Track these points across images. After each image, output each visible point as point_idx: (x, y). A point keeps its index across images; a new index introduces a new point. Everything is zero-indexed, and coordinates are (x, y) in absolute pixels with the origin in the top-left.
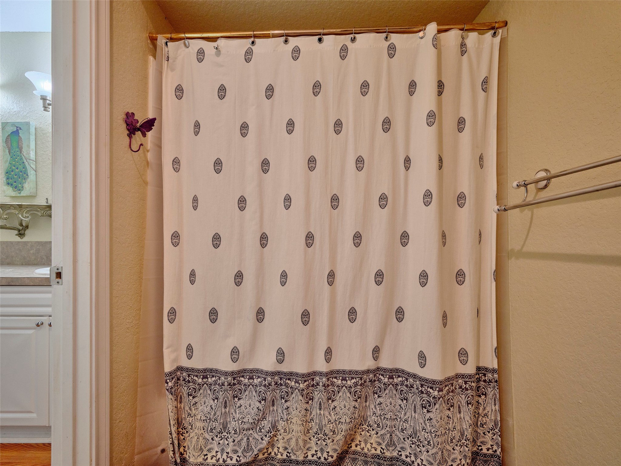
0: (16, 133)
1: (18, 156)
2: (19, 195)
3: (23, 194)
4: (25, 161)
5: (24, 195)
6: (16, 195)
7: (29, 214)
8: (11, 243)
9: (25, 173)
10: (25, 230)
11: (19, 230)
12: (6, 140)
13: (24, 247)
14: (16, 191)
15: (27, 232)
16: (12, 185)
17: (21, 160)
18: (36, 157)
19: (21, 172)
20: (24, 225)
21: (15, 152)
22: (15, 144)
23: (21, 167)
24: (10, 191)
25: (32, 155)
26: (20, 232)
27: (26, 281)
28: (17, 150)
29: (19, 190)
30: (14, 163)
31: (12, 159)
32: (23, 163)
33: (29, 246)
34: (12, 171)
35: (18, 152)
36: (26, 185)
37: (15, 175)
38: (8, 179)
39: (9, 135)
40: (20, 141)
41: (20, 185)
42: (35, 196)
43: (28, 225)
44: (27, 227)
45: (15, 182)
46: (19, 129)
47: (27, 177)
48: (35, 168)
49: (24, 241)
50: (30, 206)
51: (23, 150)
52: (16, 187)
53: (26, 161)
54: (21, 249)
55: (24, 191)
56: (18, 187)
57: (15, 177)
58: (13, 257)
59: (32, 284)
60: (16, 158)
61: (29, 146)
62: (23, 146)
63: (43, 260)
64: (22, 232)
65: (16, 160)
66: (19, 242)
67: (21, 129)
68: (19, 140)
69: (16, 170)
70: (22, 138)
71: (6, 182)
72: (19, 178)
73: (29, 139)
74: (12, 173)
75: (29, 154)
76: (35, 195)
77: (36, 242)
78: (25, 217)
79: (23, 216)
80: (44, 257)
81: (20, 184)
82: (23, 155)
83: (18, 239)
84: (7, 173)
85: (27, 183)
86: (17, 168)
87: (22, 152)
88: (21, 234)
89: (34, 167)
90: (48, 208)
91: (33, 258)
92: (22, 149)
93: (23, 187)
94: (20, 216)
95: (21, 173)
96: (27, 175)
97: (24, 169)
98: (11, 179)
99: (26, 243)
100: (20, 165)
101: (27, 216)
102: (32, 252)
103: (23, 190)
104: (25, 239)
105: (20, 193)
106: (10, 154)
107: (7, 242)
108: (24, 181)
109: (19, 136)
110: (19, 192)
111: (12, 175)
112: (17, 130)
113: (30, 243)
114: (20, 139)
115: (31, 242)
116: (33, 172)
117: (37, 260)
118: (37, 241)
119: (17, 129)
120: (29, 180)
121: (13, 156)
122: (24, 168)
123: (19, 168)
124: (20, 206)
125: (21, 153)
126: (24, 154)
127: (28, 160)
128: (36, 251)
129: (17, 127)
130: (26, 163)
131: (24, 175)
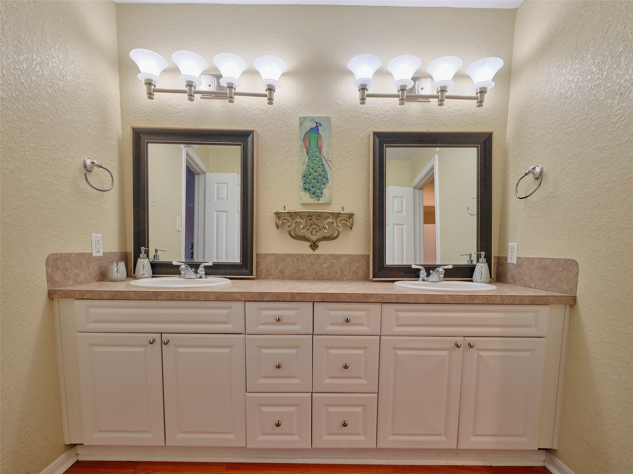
0: (315, 129)
1: (317, 157)
2: (317, 202)
4: (325, 163)
5: (323, 202)
6: (314, 203)
8: (302, 255)
9: (324, 177)
12: (304, 138)
13: (317, 260)
14: (314, 197)
16: (309, 190)
17: (320, 162)
19: (320, 175)
21: (313, 153)
22: (313, 143)
23: (320, 170)
24: (307, 198)
28: (316, 149)
29: (318, 196)
30: (312, 165)
31: (310, 160)
32: (323, 165)
33: (322, 259)
34: (310, 175)
35: (317, 153)
37: (314, 180)
38: (305, 183)
39: (307, 132)
40: (319, 139)
41: (318, 191)
42: (329, 204)
45: (313, 187)
46: (318, 125)
47: (327, 181)
49: (316, 253)
51: (322, 150)
52: (314, 193)
53: (326, 163)
54: (313, 262)
56: (316, 194)
57: (313, 181)
58: (304, 271)
60: (315, 160)
61: (329, 146)
62: (323, 145)
63: (337, 275)
65: (315, 161)
66: (310, 255)
67: (321, 125)
69: (315, 173)
71: (302, 187)
72: (318, 183)
74: (310, 177)
75: (328, 153)
76: (331, 202)
77: (329, 254)
80: (339, 272)
81: (319, 190)
82: (323, 157)
83: (310, 251)
84: (304, 177)
85: (326, 189)
86: (316, 172)
87: (322, 153)
91: (326, 272)
92: (322, 148)
93: (322, 193)
95: (320, 177)
96: (327, 179)
97: (323, 173)
98: (309, 184)
99: (318, 256)
100: (319, 167)
102: (325, 266)
103: (322, 197)
104: (317, 252)
105: (318, 200)
106: (308, 155)
107: (297, 255)
108: (323, 186)
109: (319, 133)
110: (318, 198)
111: (310, 179)
112: (317, 127)
113: (323, 256)
114: (320, 137)
115: (325, 255)
119: (316, 124)
121: (312, 157)
122: (323, 171)
123: (318, 171)
125: (320, 153)
126: (324, 155)
127: (328, 162)
128: (329, 265)
129: (317, 123)
130: (326, 166)
131: (324, 179)
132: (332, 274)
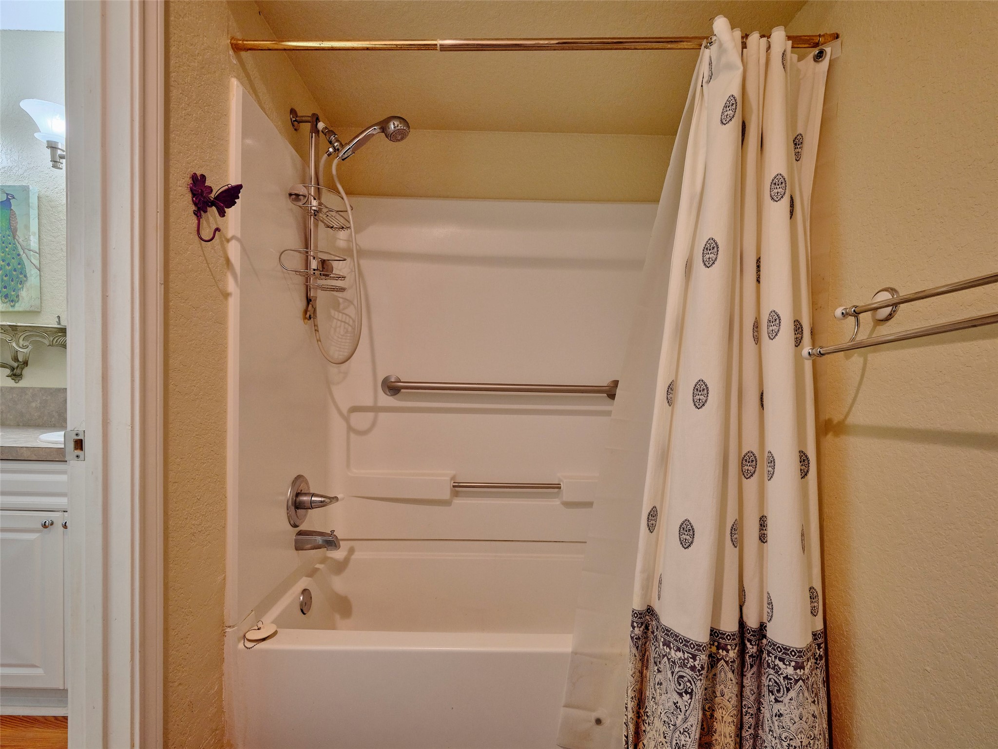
0: (6, 204)
1: (10, 244)
2: (11, 309)
3: (18, 307)
4: (22, 253)
5: (21, 309)
6: (7, 310)
7: (29, 341)
9: (21, 273)
10: (22, 369)
11: (13, 369)
13: (21, 396)
14: (7, 302)
15: (26, 371)
17: (14, 250)
18: (39, 246)
19: (15, 270)
20: (20, 359)
21: (4, 237)
22: (4, 224)
23: (14, 262)
25: (34, 243)
26: (15, 371)
27: (25, 452)
28: (8, 233)
29: (12, 301)
30: (2, 254)
32: (19, 255)
33: (30, 394)
34: (0, 269)
35: (9, 238)
36: (23, 293)
37: (6, 276)
40: (12, 218)
41: (13, 293)
42: (39, 312)
43: (27, 361)
44: (26, 363)
45: (5, 287)
46: (10, 198)
47: (25, 279)
48: (38, 265)
49: (20, 386)
50: (30, 329)
51: (18, 233)
52: (6, 296)
53: (24, 252)
54: (16, 400)
55: (20, 302)
56: (9, 296)
59: (35, 458)
60: (7, 247)
61: (27, 227)
62: (18, 226)
63: (53, 419)
64: (18, 371)
65: (7, 250)
66: (12, 388)
67: (14, 198)
68: (10, 217)
69: (7, 267)
70: (15, 214)
72: (12, 281)
73: (28, 215)
74: (1, 272)
75: (27, 240)
76: (39, 310)
77: (40, 388)
78: (23, 346)
79: (18, 345)
80: (55, 414)
81: (14, 291)
82: (18, 243)
83: (10, 383)
85: (24, 290)
86: (8, 265)
87: (17, 237)
88: (16, 375)
89: (36, 262)
90: (60, 333)
91: (36, 414)
92: (16, 231)
93: (18, 296)
94: (14, 345)
95: (14, 273)
96: (25, 276)
97: (19, 267)
99: (23, 390)
100: (13, 258)
101: (25, 344)
102: (34, 405)
103: (18, 301)
104: (22, 384)
105: (13, 306)
108: (20, 286)
109: (12, 209)
110: (12, 304)
111: (0, 275)
112: (8, 200)
113: (31, 390)
114: (13, 215)
115: (33, 388)
116: (35, 272)
117: (43, 419)
118: (42, 387)
119: (7, 197)
120: (28, 284)
121: (1, 243)
122: (19, 264)
123: (11, 264)
124: (14, 328)
125: (14, 238)
126: (20, 240)
127: (26, 251)
128: (41, 403)
129: (7, 194)
130: (24, 256)
131: (21, 276)
132: (45, 418)
